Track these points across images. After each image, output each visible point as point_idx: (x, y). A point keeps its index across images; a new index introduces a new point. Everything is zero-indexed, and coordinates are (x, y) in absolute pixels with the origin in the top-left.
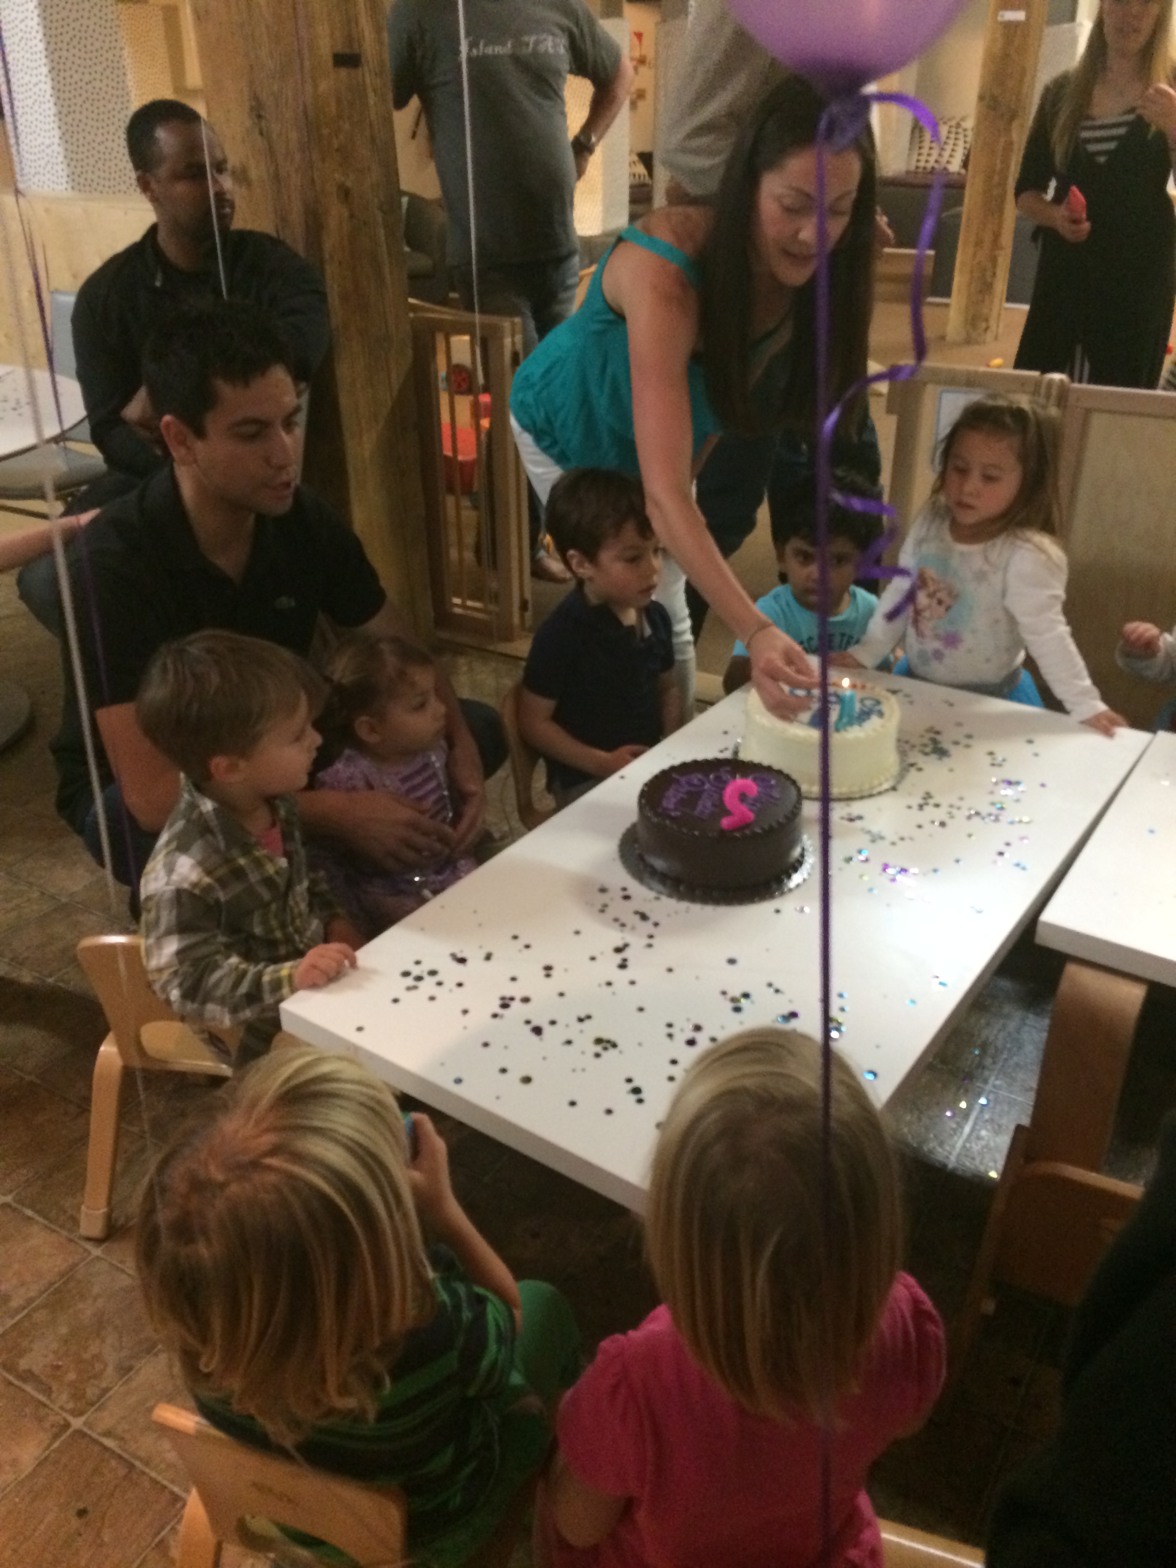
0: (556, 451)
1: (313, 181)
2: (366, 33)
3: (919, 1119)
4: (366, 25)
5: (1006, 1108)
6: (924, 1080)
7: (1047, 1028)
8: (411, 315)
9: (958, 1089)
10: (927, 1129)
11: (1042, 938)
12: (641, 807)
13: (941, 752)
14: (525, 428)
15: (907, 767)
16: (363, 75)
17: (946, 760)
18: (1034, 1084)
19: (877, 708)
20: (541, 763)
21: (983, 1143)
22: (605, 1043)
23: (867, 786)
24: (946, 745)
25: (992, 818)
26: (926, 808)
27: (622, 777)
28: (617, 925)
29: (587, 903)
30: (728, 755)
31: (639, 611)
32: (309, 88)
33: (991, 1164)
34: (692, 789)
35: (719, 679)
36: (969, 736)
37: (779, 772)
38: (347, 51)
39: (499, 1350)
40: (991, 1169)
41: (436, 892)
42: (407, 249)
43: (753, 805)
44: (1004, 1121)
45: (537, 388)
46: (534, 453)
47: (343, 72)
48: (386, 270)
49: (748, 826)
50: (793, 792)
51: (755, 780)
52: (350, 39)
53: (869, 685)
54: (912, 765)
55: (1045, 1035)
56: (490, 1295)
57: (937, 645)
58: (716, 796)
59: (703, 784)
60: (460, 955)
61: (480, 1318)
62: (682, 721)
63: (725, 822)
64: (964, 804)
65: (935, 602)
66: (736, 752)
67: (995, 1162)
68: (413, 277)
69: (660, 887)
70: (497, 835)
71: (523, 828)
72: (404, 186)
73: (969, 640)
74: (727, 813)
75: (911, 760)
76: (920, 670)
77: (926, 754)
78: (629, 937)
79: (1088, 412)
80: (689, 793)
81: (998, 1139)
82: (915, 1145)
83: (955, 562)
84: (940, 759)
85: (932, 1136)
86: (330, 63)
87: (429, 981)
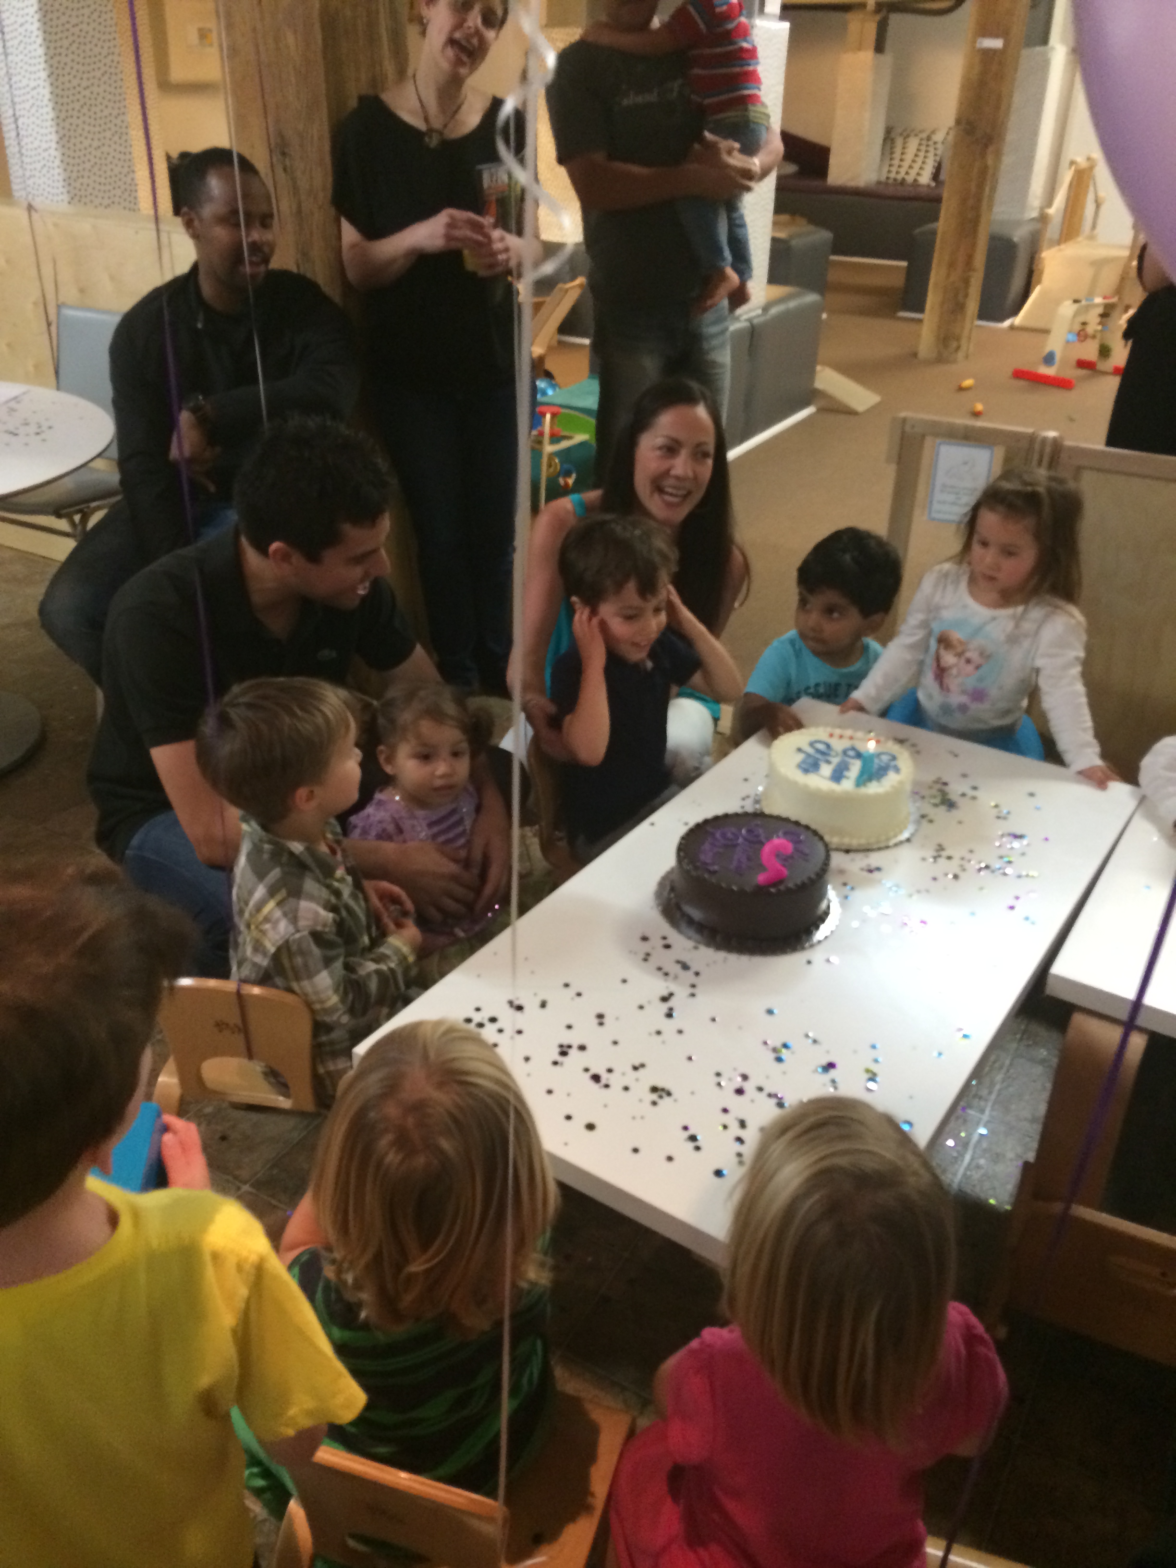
4: (389, 69)
5: (1003, 1138)
9: (958, 1118)
11: (1052, 989)
12: (680, 857)
15: (922, 818)
17: (954, 812)
19: (893, 763)
22: (660, 1092)
23: (883, 838)
24: (953, 796)
25: (1001, 872)
26: (939, 860)
28: (660, 974)
29: (630, 952)
30: (751, 804)
33: (991, 1192)
34: (726, 842)
37: (807, 828)
43: (787, 861)
44: (1001, 1150)
49: (781, 881)
50: (823, 848)
51: (785, 836)
52: (374, 82)
57: (963, 699)
58: (752, 852)
59: (736, 837)
60: (517, 1003)
63: (760, 877)
64: (975, 857)
65: (963, 661)
66: (757, 801)
67: (994, 1189)
69: (697, 937)
74: (763, 868)
75: (925, 811)
77: (936, 806)
78: (673, 987)
79: (1080, 469)
80: (724, 846)
81: (996, 1167)
84: (949, 811)
87: (491, 1028)
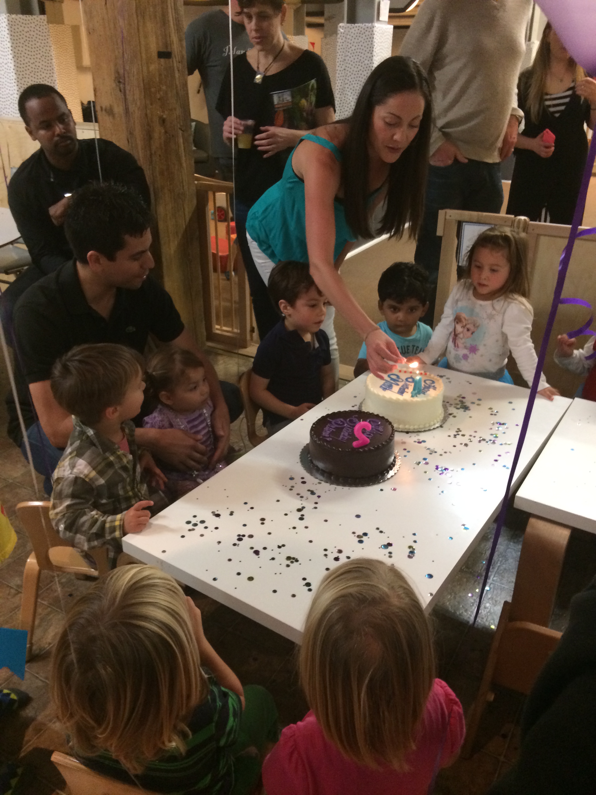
0: (269, 251)
1: (146, 115)
2: (175, 42)
3: (455, 598)
4: (175, 38)
5: (499, 592)
6: (457, 577)
7: (520, 550)
8: (196, 182)
9: (475, 582)
10: (459, 603)
11: (517, 504)
12: (311, 436)
13: (466, 408)
14: (254, 239)
15: (447, 416)
16: (173, 61)
17: (467, 412)
18: (514, 580)
19: (433, 385)
20: (260, 411)
21: (488, 610)
22: (292, 559)
23: (427, 425)
24: (468, 404)
25: (492, 442)
26: (457, 436)
27: (302, 420)
28: (299, 497)
29: (283, 486)
30: (356, 409)
31: (312, 334)
32: (145, 69)
33: (492, 621)
34: (337, 426)
35: (352, 369)
36: (479, 400)
37: (383, 418)
38: (165, 50)
39: (234, 721)
40: (492, 624)
41: (204, 480)
42: (194, 148)
43: (369, 435)
44: (498, 599)
45: (260, 219)
46: (258, 252)
47: (162, 60)
48: (184, 159)
49: (366, 446)
50: (390, 429)
51: (370, 422)
52: (166, 45)
53: (428, 373)
54: (450, 414)
55: (519, 553)
56: (230, 693)
57: (466, 352)
58: (350, 430)
59: (344, 424)
60: (217, 513)
61: (225, 705)
62: (334, 390)
63: (355, 444)
64: (478, 435)
65: (466, 330)
66: (360, 406)
67: (494, 620)
68: (197, 162)
69: (321, 477)
70: (237, 448)
71: (251, 445)
72: (193, 116)
73: (482, 350)
74: (356, 439)
75: (450, 412)
76: (456, 365)
77: (458, 409)
78: (305, 504)
79: (539, 235)
80: (336, 428)
81: (495, 608)
82: (453, 611)
83: (477, 310)
84: (465, 411)
85: (461, 606)
86: (156, 57)
87: (201, 527)
